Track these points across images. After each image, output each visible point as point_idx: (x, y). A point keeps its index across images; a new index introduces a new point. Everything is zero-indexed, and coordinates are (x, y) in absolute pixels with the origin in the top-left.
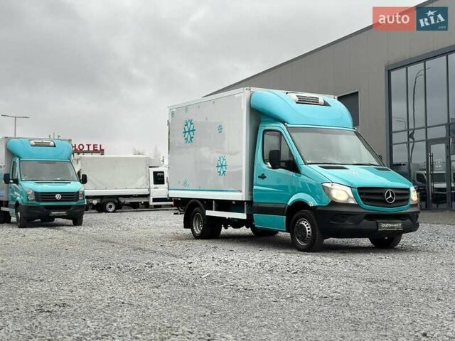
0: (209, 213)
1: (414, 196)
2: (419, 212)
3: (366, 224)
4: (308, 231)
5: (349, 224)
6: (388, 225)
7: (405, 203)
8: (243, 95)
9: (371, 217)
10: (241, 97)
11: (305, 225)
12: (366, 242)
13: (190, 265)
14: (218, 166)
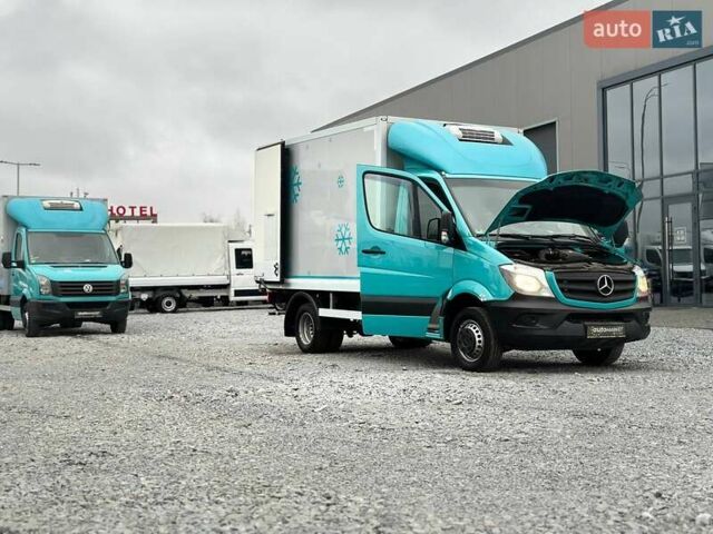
0: (323, 312)
1: (642, 285)
2: (649, 309)
3: (569, 328)
4: (477, 339)
5: (541, 328)
6: (602, 330)
7: (628, 296)
8: (376, 128)
9: (576, 317)
10: (372, 132)
11: (474, 331)
12: (568, 355)
13: (295, 393)
14: (338, 240)
